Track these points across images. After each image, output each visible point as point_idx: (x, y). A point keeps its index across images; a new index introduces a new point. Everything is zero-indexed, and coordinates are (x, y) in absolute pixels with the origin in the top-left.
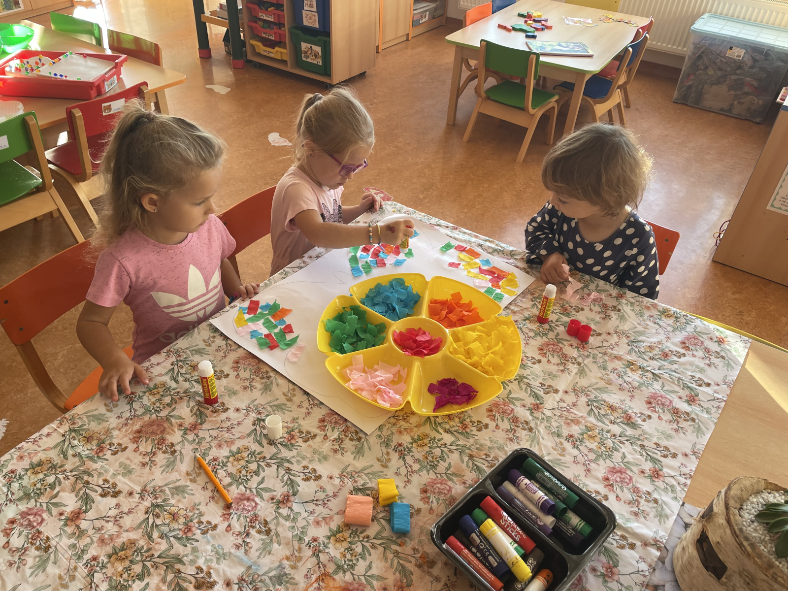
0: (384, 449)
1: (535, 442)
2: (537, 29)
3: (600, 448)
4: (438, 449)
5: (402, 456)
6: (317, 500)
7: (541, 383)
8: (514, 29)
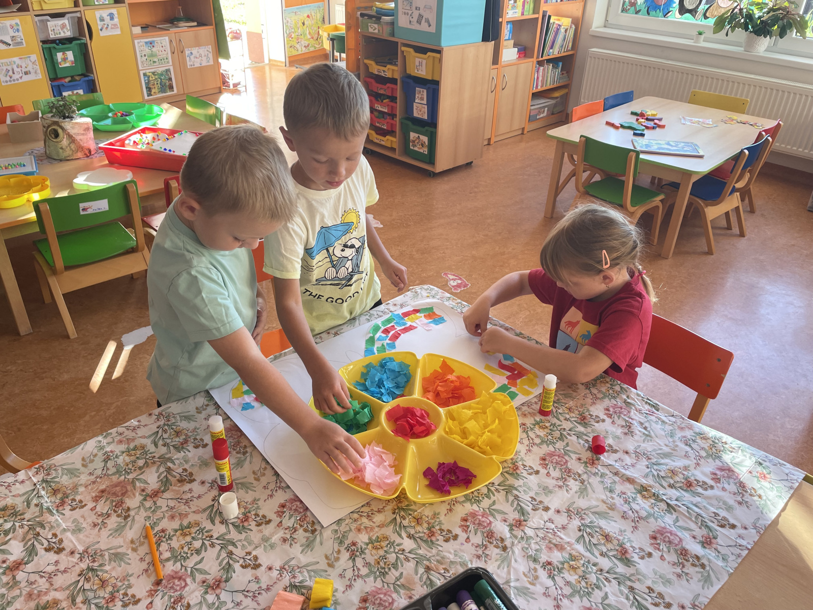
0: (336, 545)
1: (506, 564)
2: (647, 128)
3: (580, 582)
4: (394, 555)
5: (353, 557)
6: (247, 591)
7: (532, 498)
8: (622, 126)
